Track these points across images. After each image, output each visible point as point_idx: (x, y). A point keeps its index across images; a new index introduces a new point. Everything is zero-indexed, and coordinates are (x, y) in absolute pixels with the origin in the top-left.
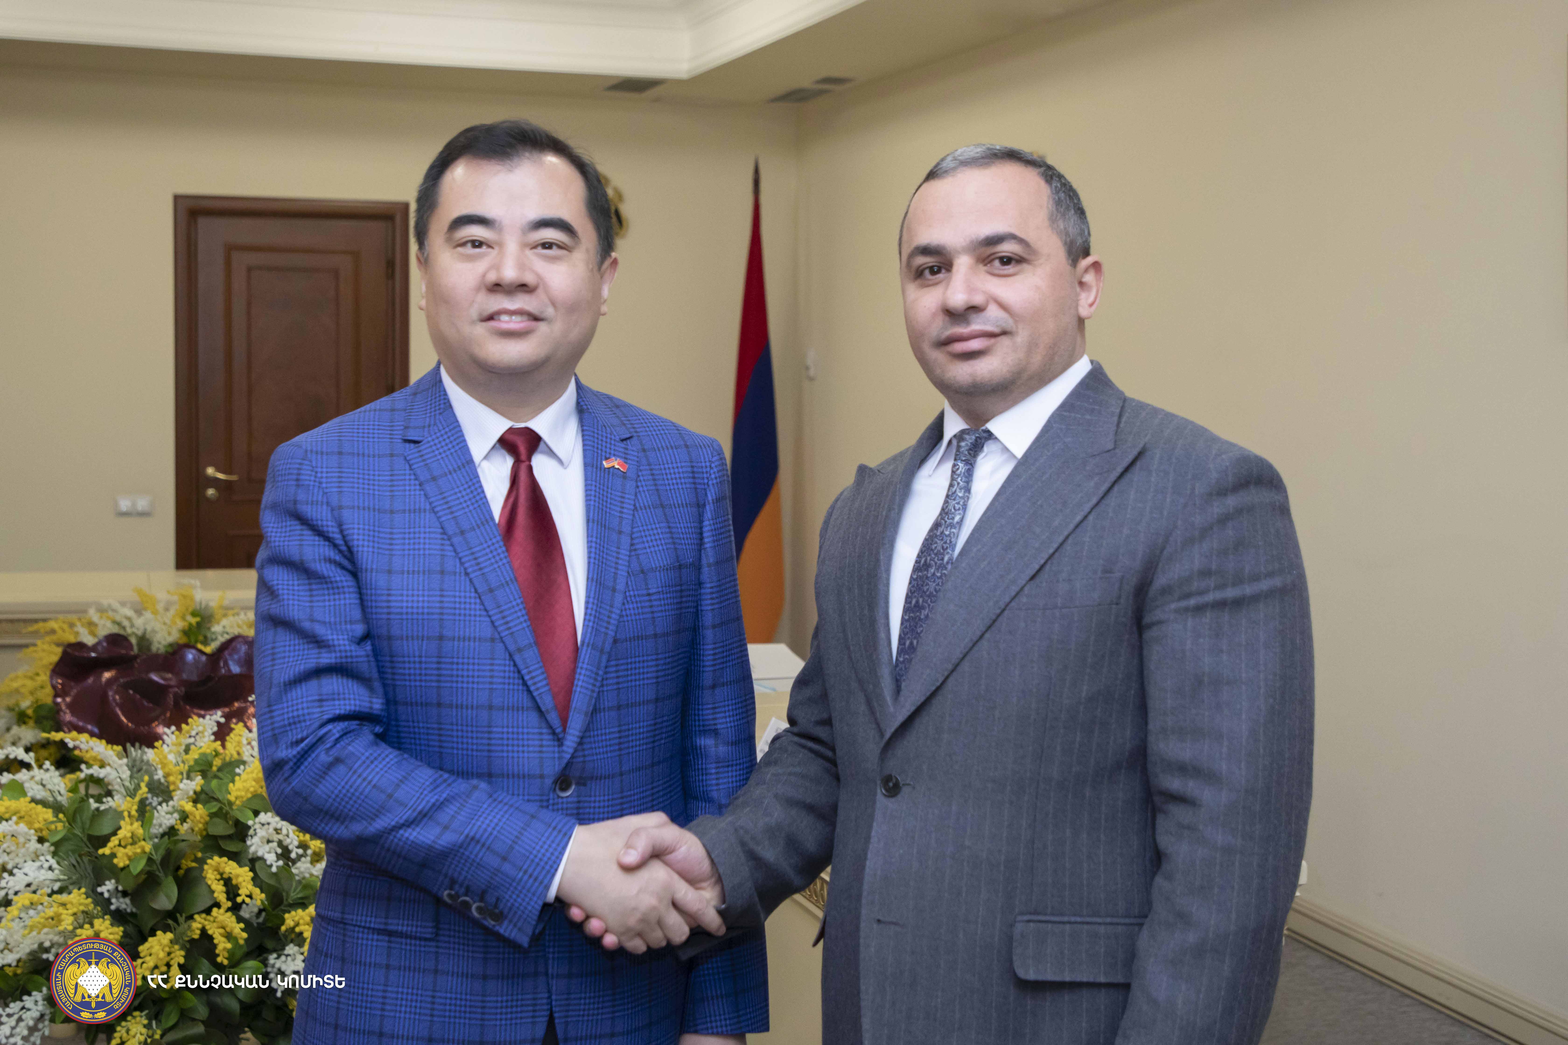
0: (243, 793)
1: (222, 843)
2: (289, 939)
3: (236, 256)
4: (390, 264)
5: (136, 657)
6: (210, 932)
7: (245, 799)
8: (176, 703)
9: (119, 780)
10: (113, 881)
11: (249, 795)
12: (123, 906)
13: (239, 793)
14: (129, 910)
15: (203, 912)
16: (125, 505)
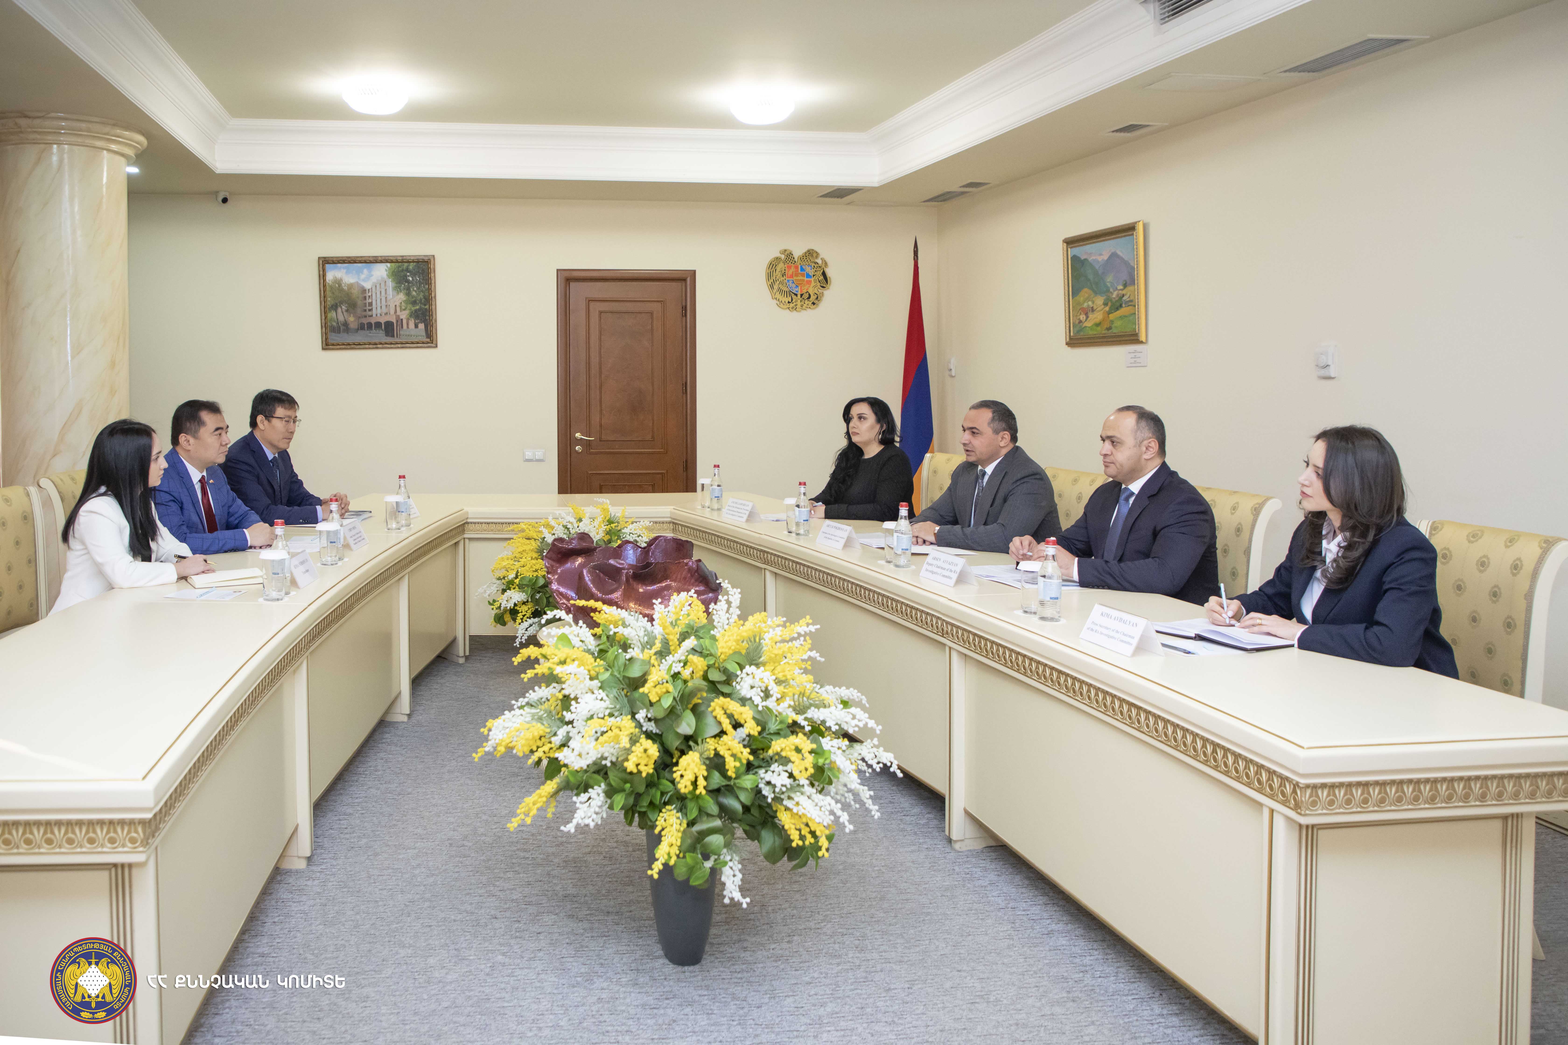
0: (727, 650)
1: (719, 686)
2: (774, 760)
3: (592, 304)
4: (684, 308)
5: (595, 549)
6: (721, 753)
7: (728, 655)
8: (627, 580)
9: (637, 637)
10: (645, 710)
11: (731, 652)
12: (651, 729)
13: (724, 650)
14: (654, 732)
15: (712, 737)
16: (529, 454)
